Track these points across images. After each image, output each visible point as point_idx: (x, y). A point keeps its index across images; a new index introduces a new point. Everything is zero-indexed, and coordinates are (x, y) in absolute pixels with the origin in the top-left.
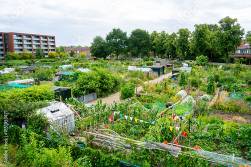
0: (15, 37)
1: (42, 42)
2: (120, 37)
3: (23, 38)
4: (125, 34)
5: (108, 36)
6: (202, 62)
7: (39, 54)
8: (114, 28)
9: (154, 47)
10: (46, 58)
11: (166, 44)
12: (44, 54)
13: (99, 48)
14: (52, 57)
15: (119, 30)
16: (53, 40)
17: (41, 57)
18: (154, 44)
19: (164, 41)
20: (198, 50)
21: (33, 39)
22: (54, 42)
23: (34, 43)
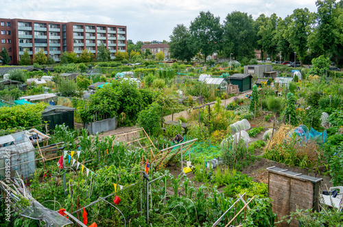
0: (75, 28)
1: (109, 35)
2: (210, 25)
3: (84, 30)
4: (218, 20)
5: (192, 24)
6: (320, 67)
7: (103, 53)
8: (201, 11)
9: (259, 42)
10: (111, 60)
11: (275, 37)
12: (109, 54)
13: (180, 44)
14: (119, 59)
15: (209, 13)
16: (124, 33)
17: (105, 58)
18: (260, 37)
19: (274, 32)
20: (322, 47)
21: (98, 31)
22: (125, 35)
23: (99, 37)
